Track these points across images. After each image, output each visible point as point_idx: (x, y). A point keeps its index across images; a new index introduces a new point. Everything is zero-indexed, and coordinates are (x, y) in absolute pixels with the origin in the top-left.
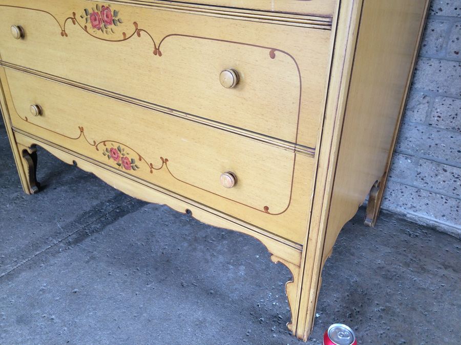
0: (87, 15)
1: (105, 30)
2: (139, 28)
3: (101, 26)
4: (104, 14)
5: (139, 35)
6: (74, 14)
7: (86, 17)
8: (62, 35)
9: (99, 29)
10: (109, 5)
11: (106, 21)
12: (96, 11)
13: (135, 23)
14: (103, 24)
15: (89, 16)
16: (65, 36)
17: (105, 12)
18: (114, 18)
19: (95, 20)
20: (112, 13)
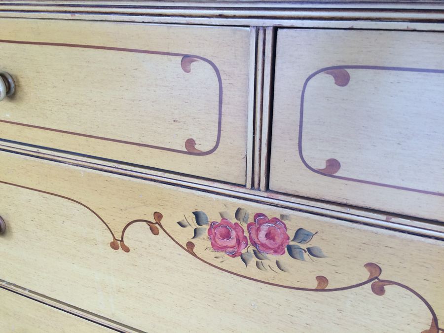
0: (199, 223)
1: (255, 259)
2: (381, 277)
3: (243, 251)
4: (258, 230)
5: (379, 290)
6: (158, 216)
7: (195, 226)
8: (114, 246)
9: (234, 256)
10: (282, 216)
11: (263, 245)
12: (234, 221)
13: (370, 266)
14: (251, 249)
15: (206, 227)
16: (120, 250)
17: (265, 228)
18: (291, 243)
19: (227, 236)
20: (291, 234)
